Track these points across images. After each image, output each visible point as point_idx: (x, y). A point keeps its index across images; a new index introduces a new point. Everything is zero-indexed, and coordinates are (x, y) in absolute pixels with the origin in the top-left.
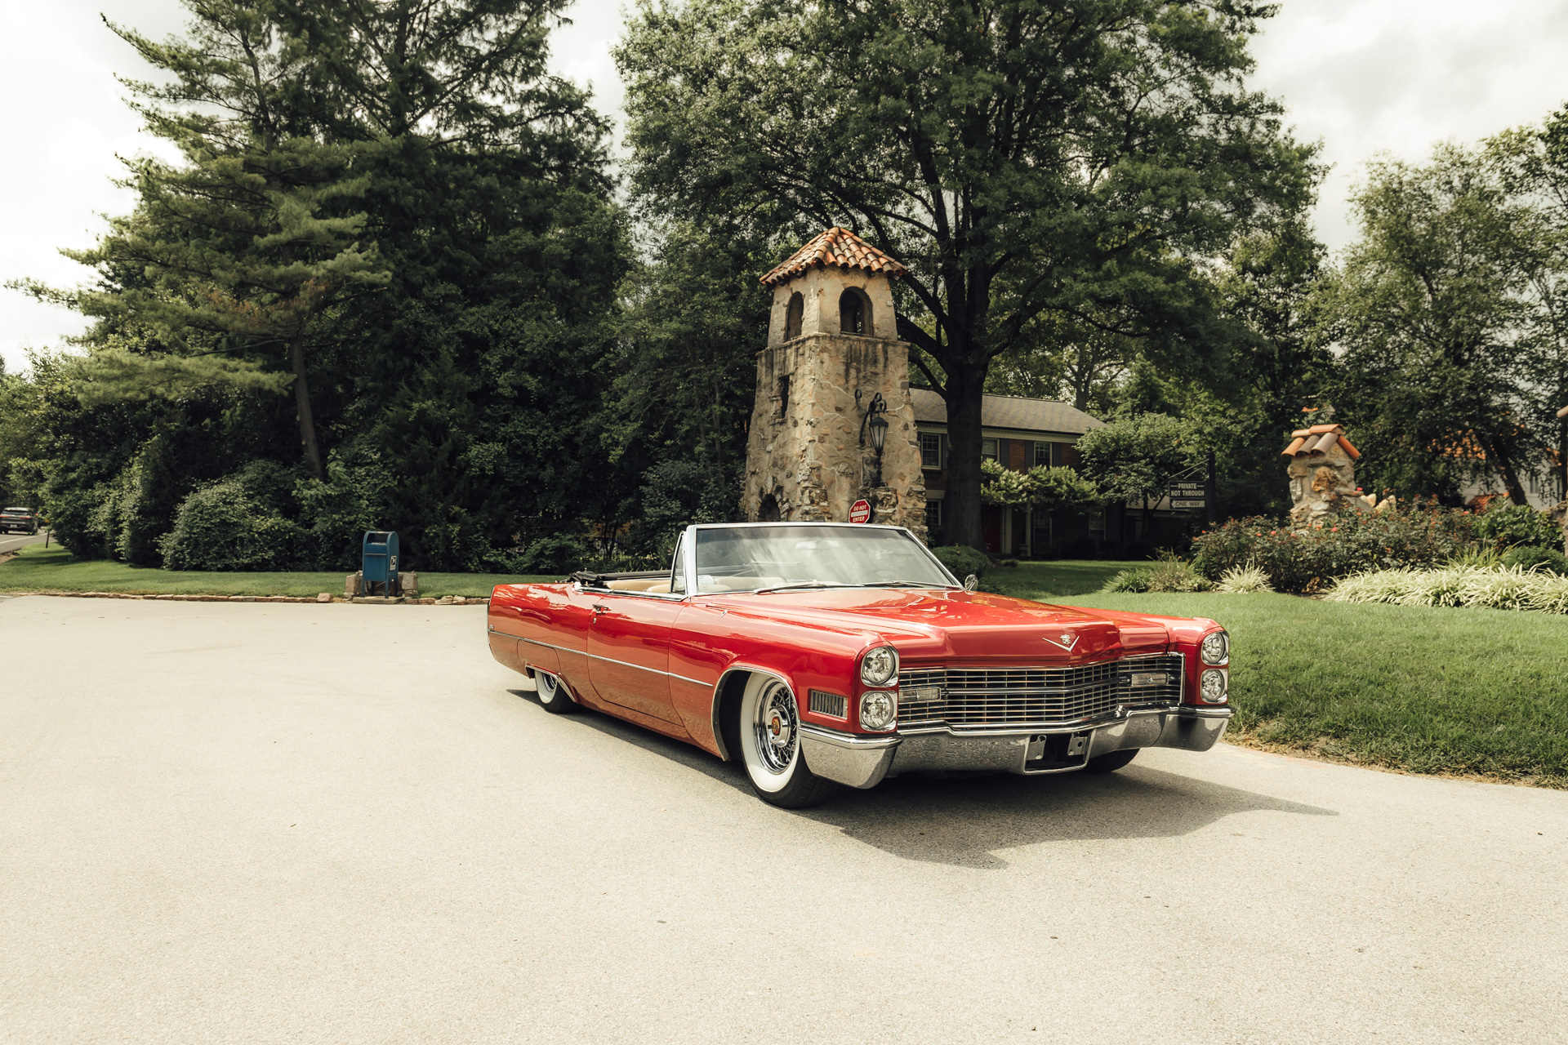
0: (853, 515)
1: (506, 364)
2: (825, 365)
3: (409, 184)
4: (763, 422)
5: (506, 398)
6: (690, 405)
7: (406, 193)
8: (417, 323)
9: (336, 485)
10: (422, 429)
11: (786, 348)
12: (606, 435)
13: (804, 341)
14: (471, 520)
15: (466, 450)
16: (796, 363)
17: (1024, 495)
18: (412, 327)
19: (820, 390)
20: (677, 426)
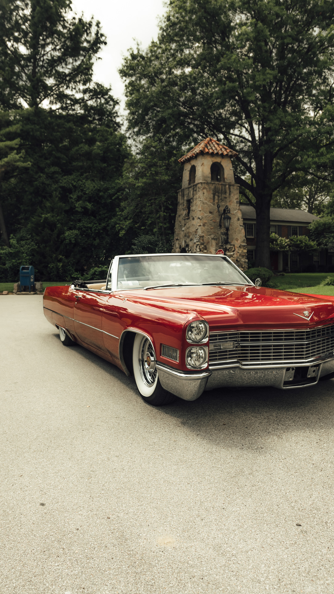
1: (79, 198)
2: (205, 195)
3: (38, 127)
4: (181, 219)
5: (79, 212)
6: (151, 212)
7: (37, 130)
8: (43, 183)
9: (14, 248)
10: (46, 225)
11: (189, 188)
12: (118, 225)
13: (196, 185)
14: (66, 261)
15: (64, 233)
16: (193, 194)
17: (287, 247)
18: (41, 185)
19: (203, 205)
20: (146, 221)
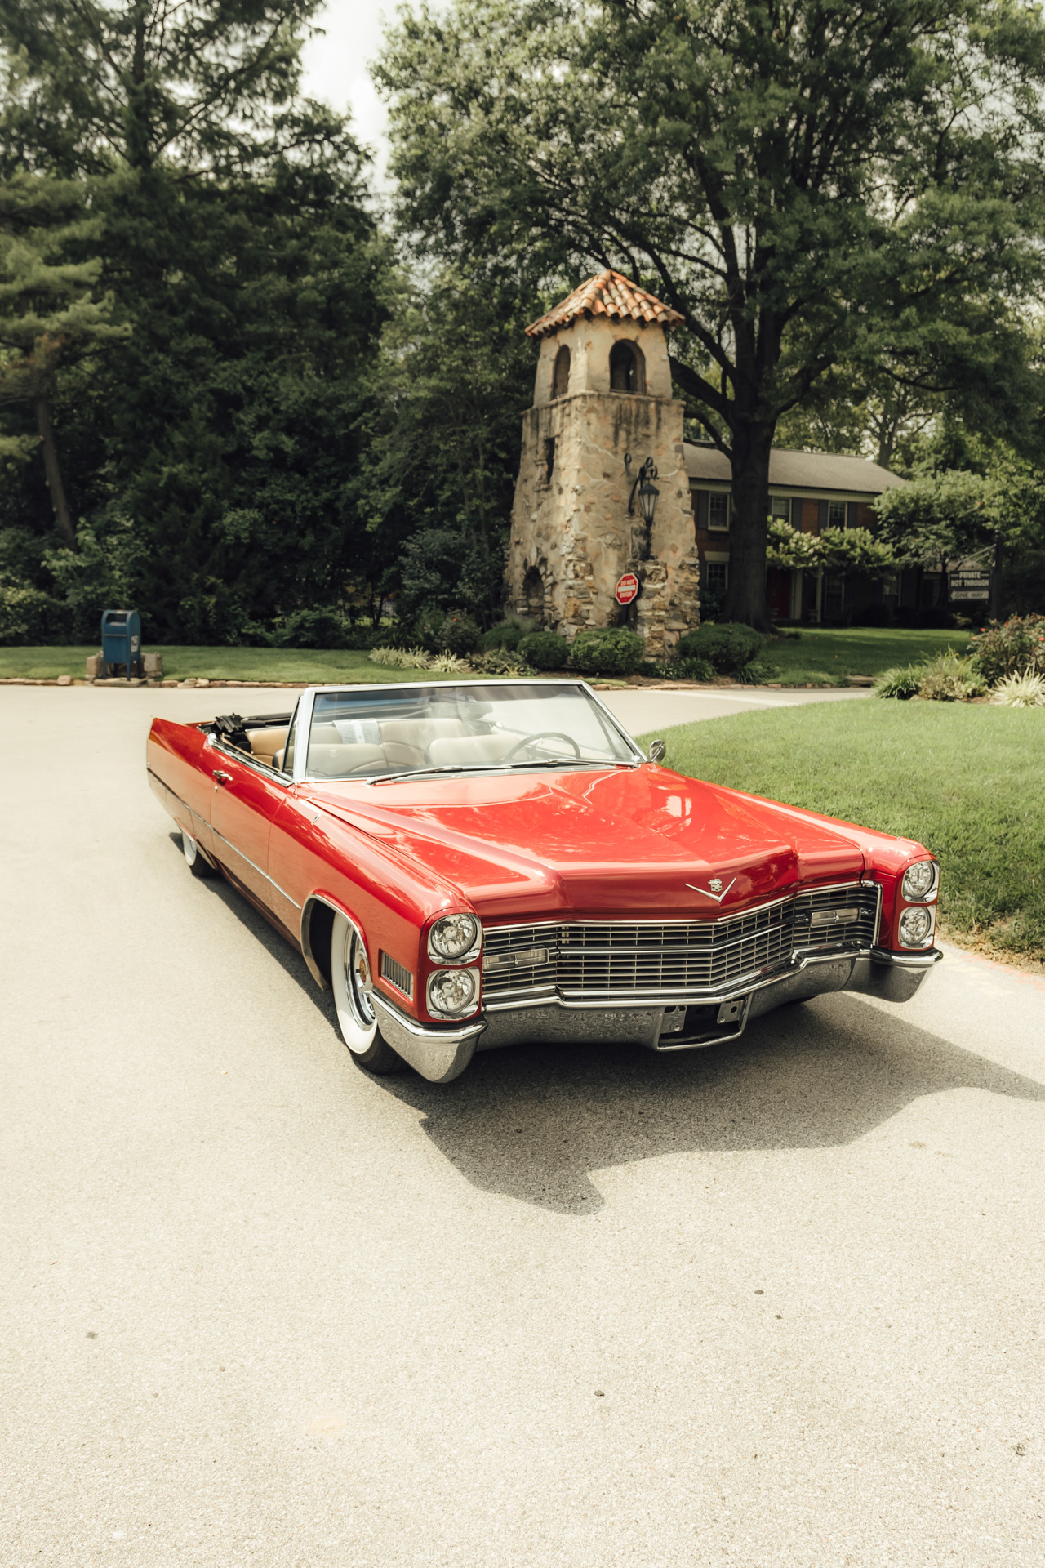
0: (621, 589)
1: (261, 423)
2: (593, 427)
3: (149, 224)
4: (528, 488)
5: (262, 461)
6: (452, 468)
7: (148, 234)
8: (165, 380)
9: (87, 555)
10: (173, 495)
11: (552, 407)
12: (363, 501)
13: (570, 400)
14: (227, 591)
15: (220, 517)
16: (562, 425)
17: (815, 559)
18: (159, 384)
19: (586, 455)
20: (438, 492)
